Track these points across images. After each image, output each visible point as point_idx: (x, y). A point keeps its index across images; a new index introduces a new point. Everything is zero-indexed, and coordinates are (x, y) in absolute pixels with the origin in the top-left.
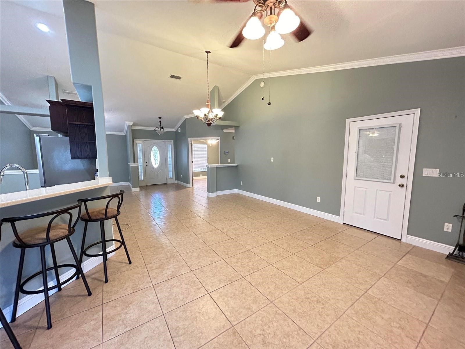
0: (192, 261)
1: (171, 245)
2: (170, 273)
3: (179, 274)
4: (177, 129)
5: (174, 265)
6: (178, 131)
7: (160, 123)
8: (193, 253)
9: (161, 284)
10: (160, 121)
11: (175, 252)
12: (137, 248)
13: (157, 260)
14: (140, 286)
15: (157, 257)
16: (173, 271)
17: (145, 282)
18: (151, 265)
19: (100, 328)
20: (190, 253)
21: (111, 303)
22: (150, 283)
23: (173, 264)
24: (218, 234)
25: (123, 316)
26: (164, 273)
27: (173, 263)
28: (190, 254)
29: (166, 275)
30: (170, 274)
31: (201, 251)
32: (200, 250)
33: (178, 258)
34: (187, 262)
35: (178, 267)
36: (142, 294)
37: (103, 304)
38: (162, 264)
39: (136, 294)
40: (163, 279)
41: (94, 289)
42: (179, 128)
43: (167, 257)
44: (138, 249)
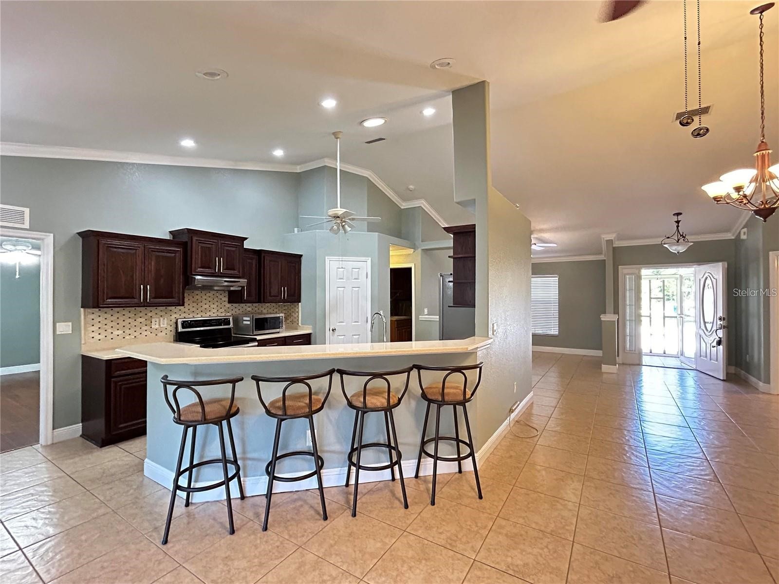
0: (588, 577)
1: (575, 511)
2: (520, 562)
3: (533, 579)
4: (738, 232)
5: (541, 555)
6: (740, 236)
7: (678, 227)
8: (607, 560)
9: (487, 569)
10: (678, 222)
11: (567, 530)
12: (514, 478)
13: (523, 521)
14: (458, 545)
15: (526, 516)
16: (527, 564)
17: (470, 545)
18: (503, 523)
19: (377, 558)
20: (599, 555)
21: (412, 537)
22: (475, 552)
23: (541, 551)
24: (740, 564)
25: (405, 568)
26: (509, 554)
27: (542, 549)
28: (597, 558)
29: (509, 560)
30: (517, 566)
31: (633, 572)
32: (632, 566)
33: (564, 546)
34: (573, 570)
35: (544, 564)
36: (450, 559)
37: (405, 531)
38: (521, 535)
39: (445, 551)
40: (498, 563)
41: (416, 503)
42: (743, 228)
43: (543, 528)
44: (514, 481)
